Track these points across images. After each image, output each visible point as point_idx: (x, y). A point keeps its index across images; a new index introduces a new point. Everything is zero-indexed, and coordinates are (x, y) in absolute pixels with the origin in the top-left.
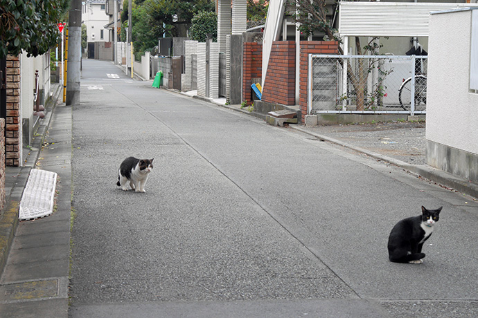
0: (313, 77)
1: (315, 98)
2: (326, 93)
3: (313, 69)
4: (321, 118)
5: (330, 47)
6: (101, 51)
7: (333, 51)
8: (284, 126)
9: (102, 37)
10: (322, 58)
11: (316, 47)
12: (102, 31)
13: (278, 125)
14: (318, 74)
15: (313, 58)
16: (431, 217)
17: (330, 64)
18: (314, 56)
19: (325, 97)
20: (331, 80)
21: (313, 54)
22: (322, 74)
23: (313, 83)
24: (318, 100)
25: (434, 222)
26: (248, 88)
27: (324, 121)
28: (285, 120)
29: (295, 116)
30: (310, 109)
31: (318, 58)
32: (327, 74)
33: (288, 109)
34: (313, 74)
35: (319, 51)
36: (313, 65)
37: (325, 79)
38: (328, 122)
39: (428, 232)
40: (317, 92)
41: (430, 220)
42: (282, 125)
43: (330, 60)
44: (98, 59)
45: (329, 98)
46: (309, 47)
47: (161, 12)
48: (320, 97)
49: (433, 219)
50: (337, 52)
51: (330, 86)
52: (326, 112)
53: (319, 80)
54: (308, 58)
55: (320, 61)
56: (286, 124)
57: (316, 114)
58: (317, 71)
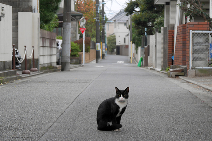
0: (193, 45)
1: (195, 59)
2: (202, 56)
3: (193, 40)
4: (198, 72)
5: (204, 26)
6: (123, 50)
7: (206, 29)
8: (175, 78)
9: (125, 42)
10: (199, 33)
11: (195, 26)
12: (125, 39)
13: (172, 77)
14: (196, 43)
15: (193, 33)
16: (122, 95)
17: (204, 37)
18: (194, 32)
19: (201, 58)
20: (205, 47)
21: (193, 30)
22: (199, 43)
23: (193, 49)
24: (196, 60)
25: (124, 99)
26: (170, 58)
27: (200, 74)
28: (176, 73)
29: (182, 71)
30: (191, 66)
31: (196, 33)
32: (202, 43)
33: (181, 67)
34: (193, 43)
35: (197, 28)
36: (193, 37)
37: (201, 47)
38: (202, 74)
39: (121, 106)
40: (196, 55)
41: (121, 98)
42: (174, 77)
43: (204, 34)
44: (122, 55)
45: (203, 59)
46: (190, 26)
47: (139, 20)
48: (197, 58)
49: (123, 97)
50: (208, 29)
51: (204, 51)
52: (201, 68)
53: (197, 47)
54: (189, 33)
55: (197, 35)
56: (177, 76)
57: (195, 69)
58: (195, 41)
